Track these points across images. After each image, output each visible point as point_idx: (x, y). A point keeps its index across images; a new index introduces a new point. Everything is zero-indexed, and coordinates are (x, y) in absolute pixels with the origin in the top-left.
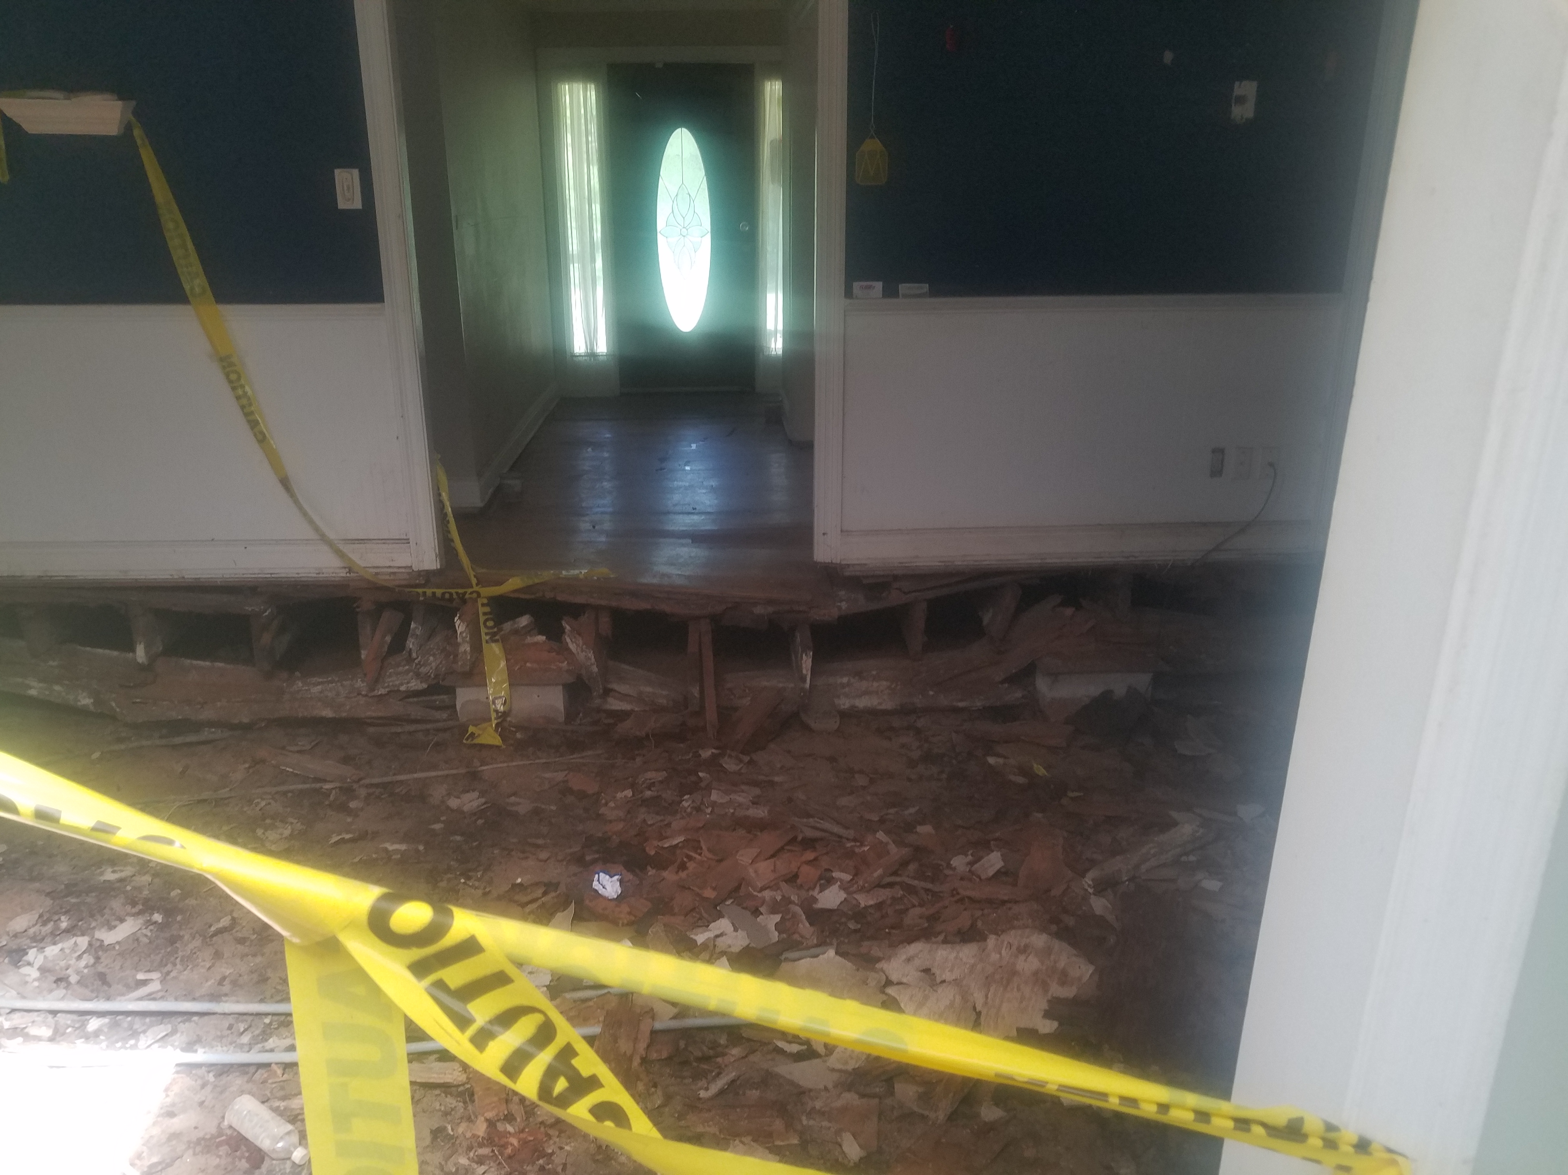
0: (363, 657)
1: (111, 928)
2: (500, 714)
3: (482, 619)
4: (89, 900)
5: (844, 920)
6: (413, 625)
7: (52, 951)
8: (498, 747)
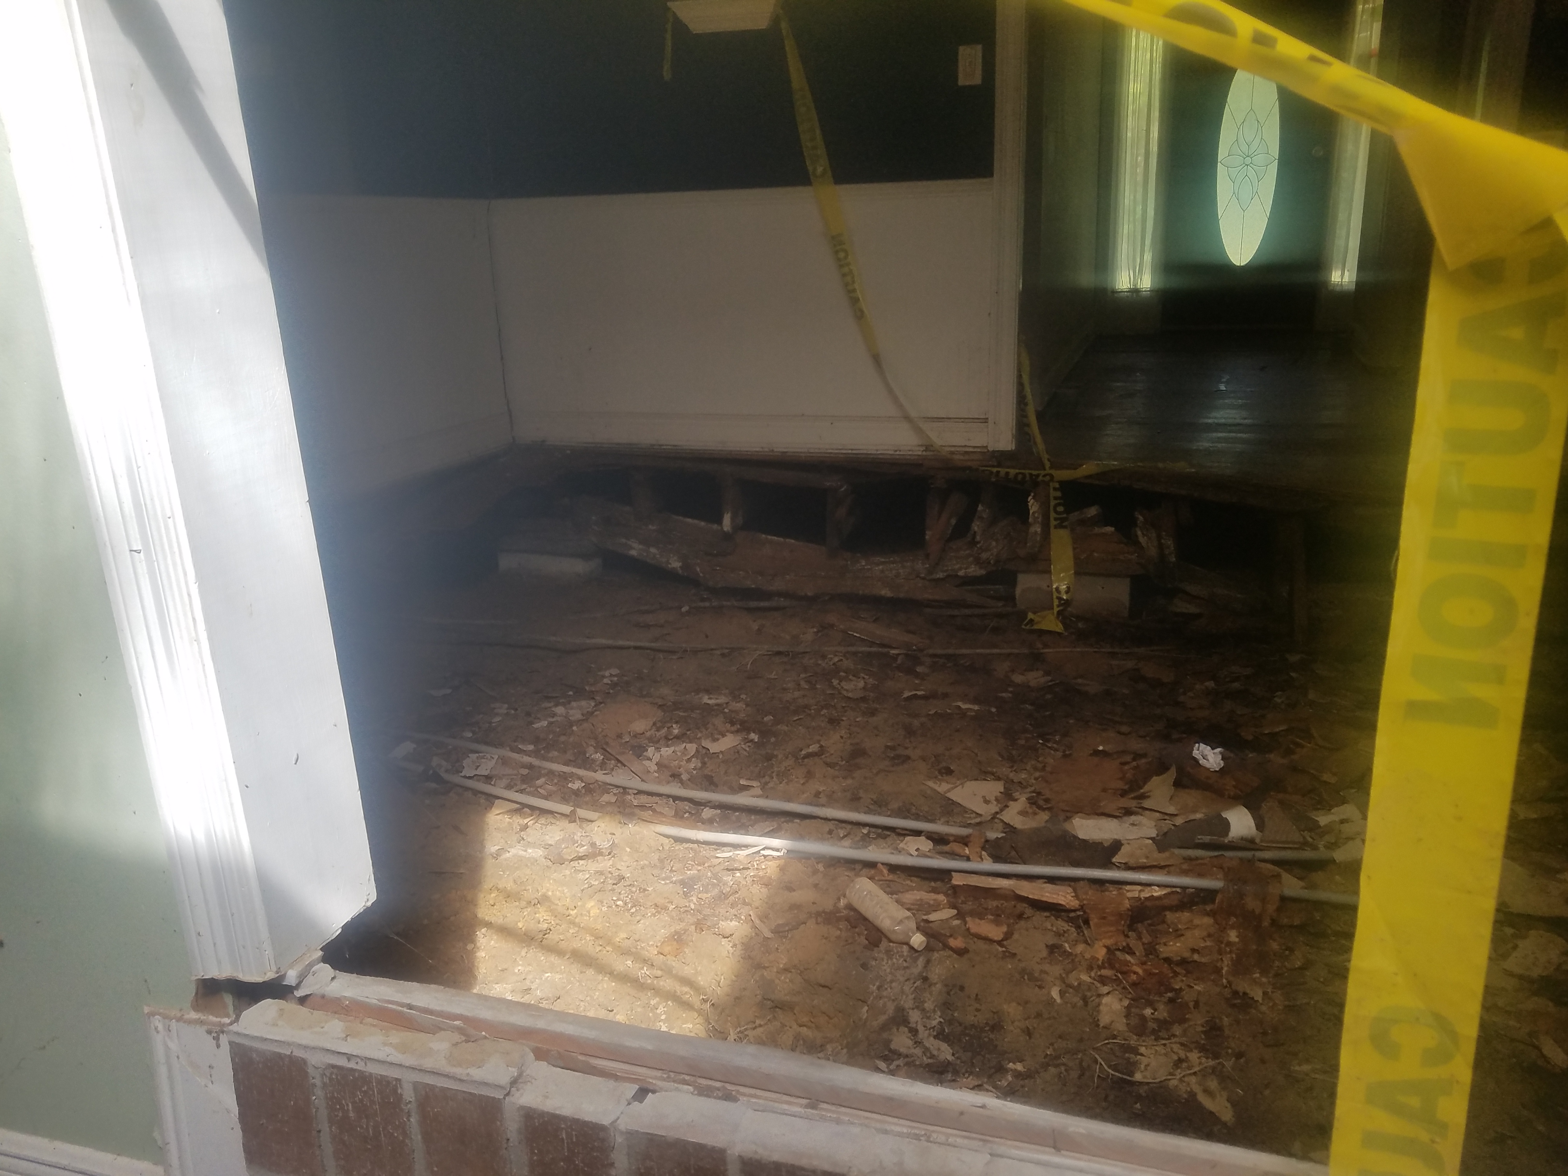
0: (927, 537)
1: (715, 740)
2: (1062, 602)
3: (1053, 503)
4: (693, 715)
6: (980, 508)
7: (666, 751)
8: (1059, 634)
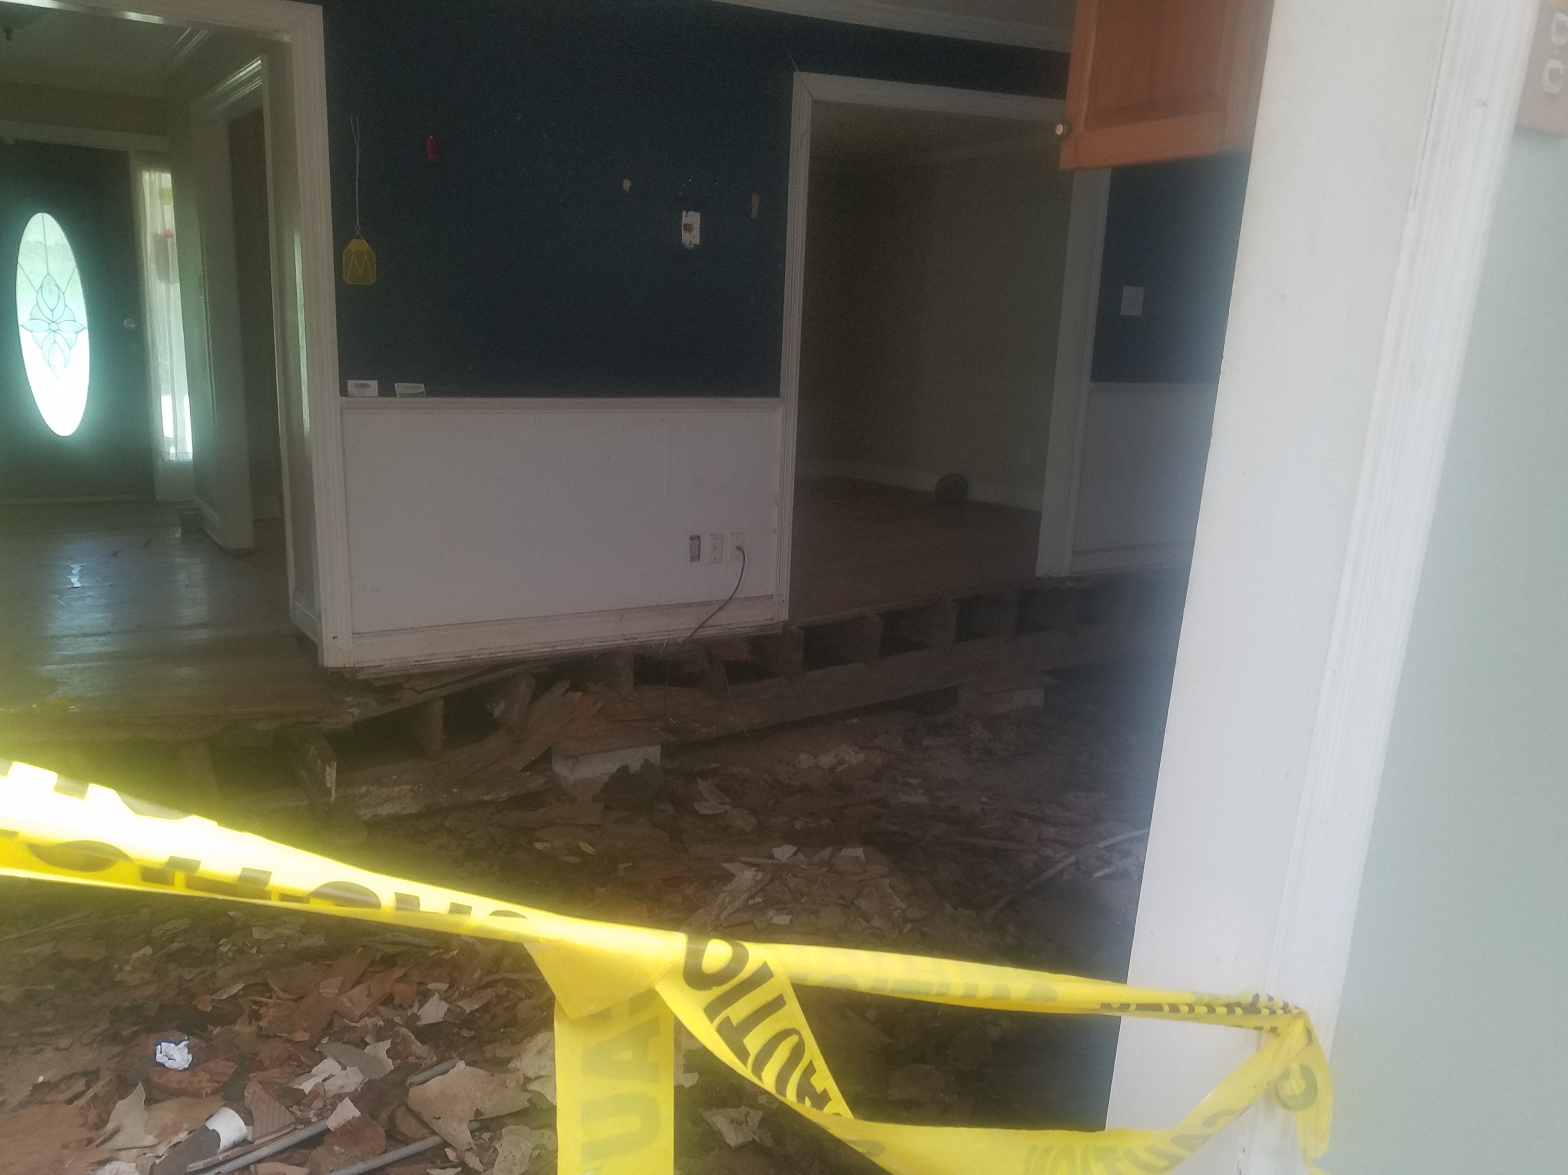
5: (455, 1030)
